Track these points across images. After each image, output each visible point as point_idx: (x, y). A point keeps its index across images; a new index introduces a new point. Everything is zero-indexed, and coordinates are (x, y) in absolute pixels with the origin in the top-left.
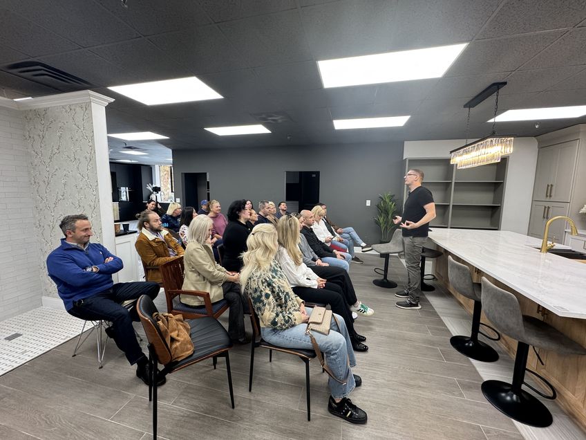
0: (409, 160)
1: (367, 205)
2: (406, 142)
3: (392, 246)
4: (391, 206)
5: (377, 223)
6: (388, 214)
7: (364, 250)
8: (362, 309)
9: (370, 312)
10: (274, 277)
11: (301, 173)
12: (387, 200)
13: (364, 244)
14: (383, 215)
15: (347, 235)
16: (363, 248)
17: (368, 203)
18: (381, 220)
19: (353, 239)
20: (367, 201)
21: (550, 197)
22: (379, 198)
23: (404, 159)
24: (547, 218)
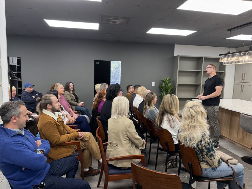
0: (180, 57)
1: (153, 85)
2: (176, 46)
6: (168, 91)
20: (153, 83)
21: (244, 80)
22: (162, 80)
23: (174, 56)
24: (243, 91)
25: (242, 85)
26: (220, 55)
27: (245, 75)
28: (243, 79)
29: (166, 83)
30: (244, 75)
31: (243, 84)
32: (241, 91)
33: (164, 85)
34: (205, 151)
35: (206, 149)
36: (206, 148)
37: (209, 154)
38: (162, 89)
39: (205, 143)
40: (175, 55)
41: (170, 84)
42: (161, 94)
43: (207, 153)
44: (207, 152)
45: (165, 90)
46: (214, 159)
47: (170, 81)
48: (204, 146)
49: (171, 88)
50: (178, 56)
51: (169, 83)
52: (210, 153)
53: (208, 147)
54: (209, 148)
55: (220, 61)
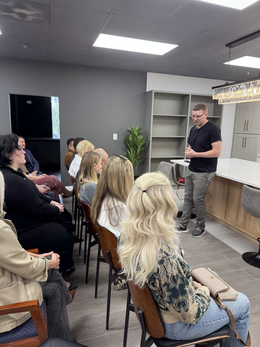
0: (155, 93)
2: (149, 74)
4: (141, 139)
6: (137, 148)
12: (136, 134)
14: (132, 149)
17: (115, 137)
20: (114, 134)
21: (247, 130)
22: (128, 131)
24: (245, 147)
25: (244, 138)
26: (213, 88)
27: (249, 123)
28: (246, 128)
29: (134, 135)
30: (247, 122)
31: (245, 136)
32: (243, 146)
33: (131, 139)
34: (167, 294)
35: (168, 290)
36: (168, 287)
37: (176, 301)
38: (128, 144)
39: (167, 277)
40: (148, 90)
41: (141, 137)
42: (127, 153)
43: (171, 299)
44: (170, 297)
45: (134, 147)
46: (187, 310)
47: (141, 131)
48: (165, 284)
49: (142, 143)
50: (152, 91)
51: (139, 135)
52: (177, 298)
53: (172, 285)
54: (175, 287)
55: (213, 98)
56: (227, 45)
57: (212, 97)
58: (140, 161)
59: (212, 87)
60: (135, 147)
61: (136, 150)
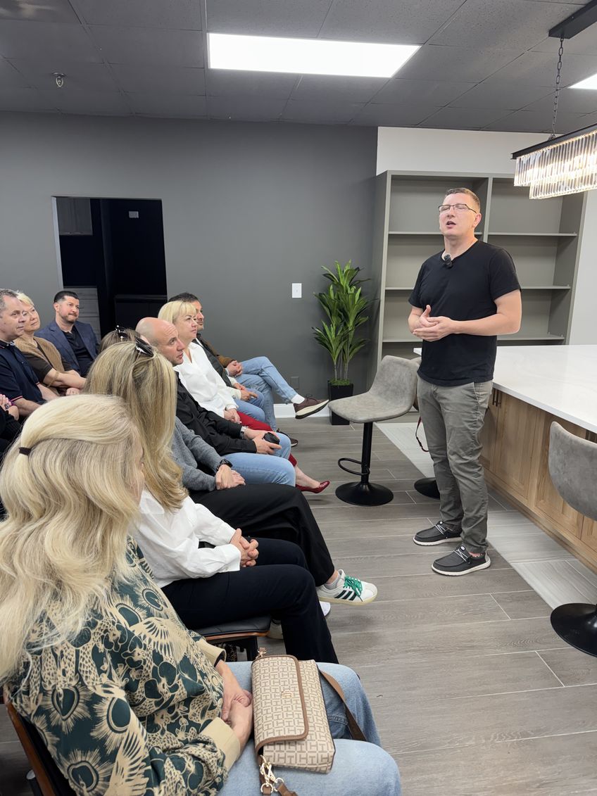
0: (392, 176)
1: (294, 296)
2: (382, 132)
3: (376, 399)
4: (354, 295)
5: (322, 341)
6: (347, 317)
7: (302, 412)
8: (348, 589)
9: (368, 591)
10: (133, 620)
11: (95, 202)
12: (344, 282)
13: (299, 399)
14: (334, 320)
15: (257, 378)
16: (297, 407)
17: (297, 291)
18: (331, 334)
19: (270, 386)
20: (294, 285)
22: (325, 275)
23: (377, 175)
26: (516, 155)
29: (338, 286)
33: (331, 294)
40: (379, 170)
41: (355, 291)
42: (324, 331)
45: (340, 316)
47: (358, 276)
48: (41, 710)
49: (358, 307)
50: (386, 173)
51: (351, 287)
55: (516, 184)
56: (553, 32)
57: (512, 181)
58: (356, 350)
59: (513, 154)
60: (343, 315)
61: (345, 324)
